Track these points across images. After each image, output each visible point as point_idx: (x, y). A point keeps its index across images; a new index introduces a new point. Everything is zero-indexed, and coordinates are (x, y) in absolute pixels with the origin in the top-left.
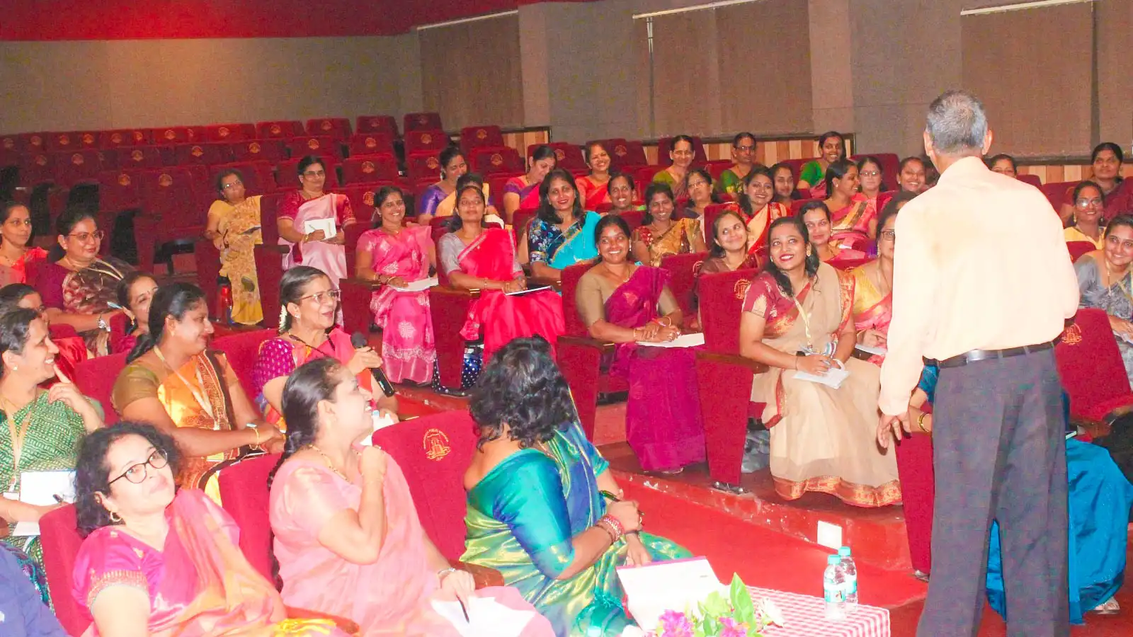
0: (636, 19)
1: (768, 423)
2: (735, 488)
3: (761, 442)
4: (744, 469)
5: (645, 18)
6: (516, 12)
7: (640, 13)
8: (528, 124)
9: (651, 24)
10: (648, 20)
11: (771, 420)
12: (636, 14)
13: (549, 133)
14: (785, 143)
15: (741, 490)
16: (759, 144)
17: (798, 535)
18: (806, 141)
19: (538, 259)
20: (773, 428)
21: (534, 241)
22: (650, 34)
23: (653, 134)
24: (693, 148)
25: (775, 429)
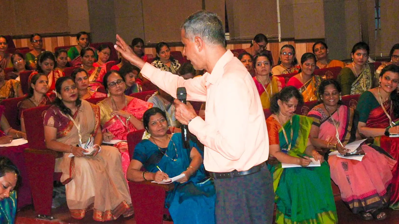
1: (64, 182)
2: (49, 217)
3: (60, 192)
4: (53, 207)
11: (66, 181)
15: (52, 218)
16: (43, 39)
20: (67, 184)
24: (7, 41)
25: (68, 185)
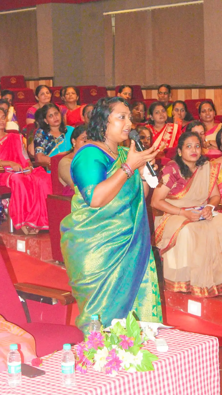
0: (105, 15)
5: (111, 15)
6: (35, 8)
7: (108, 12)
8: (41, 75)
9: (114, 18)
10: (112, 16)
12: (106, 12)
13: (53, 81)
14: (189, 90)
17: (177, 308)
18: (202, 90)
19: (41, 151)
21: (38, 141)
22: (113, 24)
23: (114, 83)
